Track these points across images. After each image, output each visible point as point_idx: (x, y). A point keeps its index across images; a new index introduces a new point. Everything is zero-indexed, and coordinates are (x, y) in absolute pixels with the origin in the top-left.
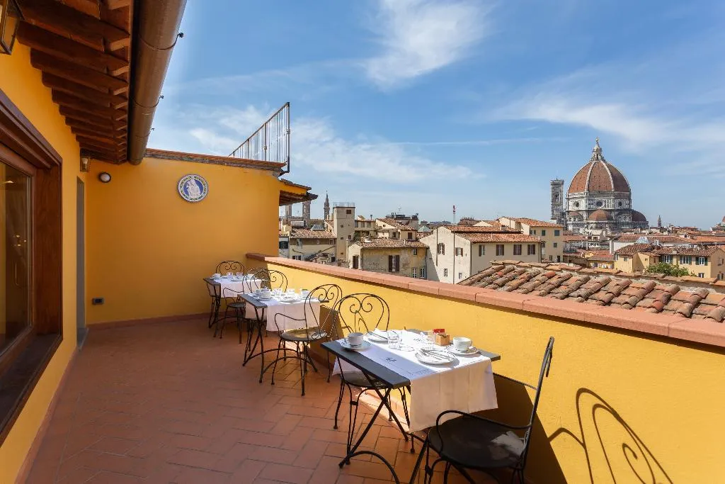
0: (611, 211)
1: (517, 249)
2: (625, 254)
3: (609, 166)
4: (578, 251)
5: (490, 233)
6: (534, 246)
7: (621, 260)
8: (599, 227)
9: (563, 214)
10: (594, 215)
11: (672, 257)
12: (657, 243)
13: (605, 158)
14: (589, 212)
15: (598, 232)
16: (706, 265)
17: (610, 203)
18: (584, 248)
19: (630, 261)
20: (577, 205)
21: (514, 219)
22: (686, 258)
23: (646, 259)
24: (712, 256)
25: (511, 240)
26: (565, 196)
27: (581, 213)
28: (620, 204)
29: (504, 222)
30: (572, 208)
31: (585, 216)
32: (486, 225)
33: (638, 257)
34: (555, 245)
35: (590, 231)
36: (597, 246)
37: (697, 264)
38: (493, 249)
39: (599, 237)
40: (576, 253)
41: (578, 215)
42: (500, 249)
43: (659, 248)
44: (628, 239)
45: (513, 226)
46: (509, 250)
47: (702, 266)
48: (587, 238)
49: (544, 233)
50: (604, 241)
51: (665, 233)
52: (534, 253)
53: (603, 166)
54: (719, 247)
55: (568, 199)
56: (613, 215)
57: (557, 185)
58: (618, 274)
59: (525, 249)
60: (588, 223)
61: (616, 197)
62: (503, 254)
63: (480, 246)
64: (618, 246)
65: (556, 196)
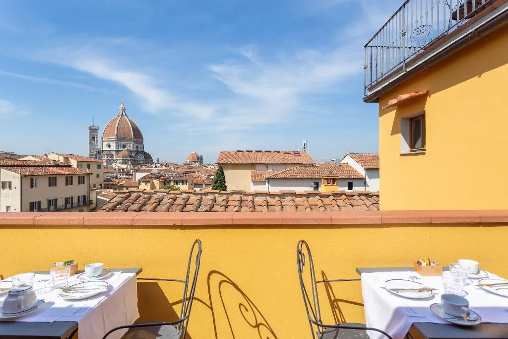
0: (131, 152)
1: (69, 180)
2: (144, 180)
3: (130, 121)
4: (112, 180)
5: (42, 166)
6: (84, 177)
7: (143, 184)
8: (124, 162)
9: (99, 152)
10: (121, 154)
11: (170, 181)
12: (162, 173)
13: (127, 115)
14: (117, 151)
15: (124, 166)
16: (186, 184)
17: (131, 146)
18: (116, 178)
19: (148, 185)
20: (109, 146)
21: (62, 155)
22: (177, 182)
23: (157, 183)
24: (189, 180)
25: (63, 172)
26: (100, 140)
27: (112, 152)
28: (137, 147)
29: (52, 157)
30: (105, 148)
31: (114, 153)
32: (34, 159)
33: (153, 182)
34: (98, 176)
35: (119, 165)
36: (124, 176)
37: (182, 184)
38: (46, 181)
39: (125, 170)
40: (111, 181)
41: (109, 154)
42: (52, 181)
43: (163, 176)
44: (145, 171)
45: (61, 160)
46: (61, 181)
47: (184, 185)
48: (117, 170)
49: (89, 167)
50: (128, 172)
51: (164, 166)
52: (84, 183)
53: (126, 120)
54: (191, 174)
55: (103, 141)
56: (133, 154)
57: (93, 131)
58: (144, 192)
59: (75, 180)
60: (117, 160)
61: (135, 142)
62: (56, 185)
63: (32, 179)
64: (139, 176)
65: (93, 138)
